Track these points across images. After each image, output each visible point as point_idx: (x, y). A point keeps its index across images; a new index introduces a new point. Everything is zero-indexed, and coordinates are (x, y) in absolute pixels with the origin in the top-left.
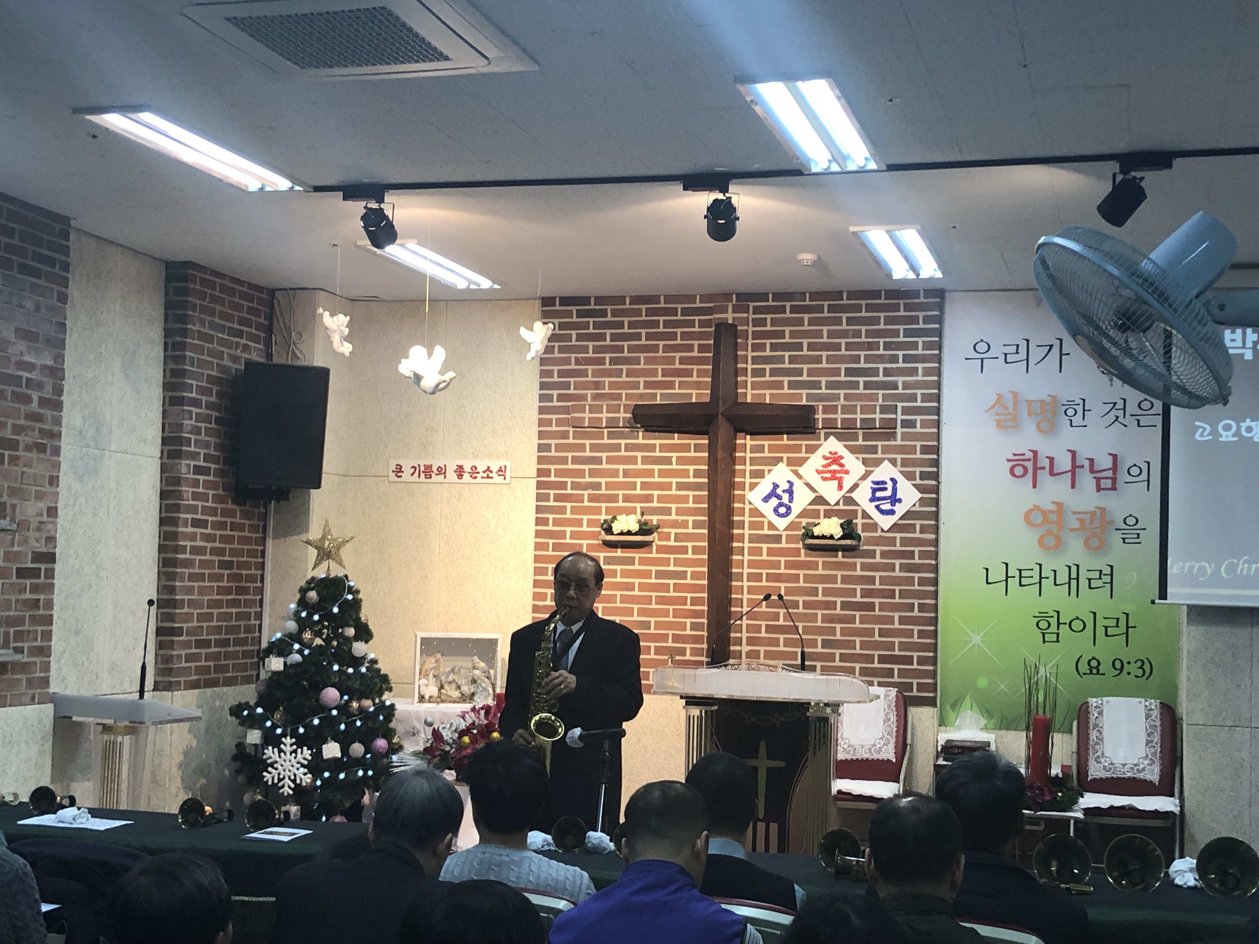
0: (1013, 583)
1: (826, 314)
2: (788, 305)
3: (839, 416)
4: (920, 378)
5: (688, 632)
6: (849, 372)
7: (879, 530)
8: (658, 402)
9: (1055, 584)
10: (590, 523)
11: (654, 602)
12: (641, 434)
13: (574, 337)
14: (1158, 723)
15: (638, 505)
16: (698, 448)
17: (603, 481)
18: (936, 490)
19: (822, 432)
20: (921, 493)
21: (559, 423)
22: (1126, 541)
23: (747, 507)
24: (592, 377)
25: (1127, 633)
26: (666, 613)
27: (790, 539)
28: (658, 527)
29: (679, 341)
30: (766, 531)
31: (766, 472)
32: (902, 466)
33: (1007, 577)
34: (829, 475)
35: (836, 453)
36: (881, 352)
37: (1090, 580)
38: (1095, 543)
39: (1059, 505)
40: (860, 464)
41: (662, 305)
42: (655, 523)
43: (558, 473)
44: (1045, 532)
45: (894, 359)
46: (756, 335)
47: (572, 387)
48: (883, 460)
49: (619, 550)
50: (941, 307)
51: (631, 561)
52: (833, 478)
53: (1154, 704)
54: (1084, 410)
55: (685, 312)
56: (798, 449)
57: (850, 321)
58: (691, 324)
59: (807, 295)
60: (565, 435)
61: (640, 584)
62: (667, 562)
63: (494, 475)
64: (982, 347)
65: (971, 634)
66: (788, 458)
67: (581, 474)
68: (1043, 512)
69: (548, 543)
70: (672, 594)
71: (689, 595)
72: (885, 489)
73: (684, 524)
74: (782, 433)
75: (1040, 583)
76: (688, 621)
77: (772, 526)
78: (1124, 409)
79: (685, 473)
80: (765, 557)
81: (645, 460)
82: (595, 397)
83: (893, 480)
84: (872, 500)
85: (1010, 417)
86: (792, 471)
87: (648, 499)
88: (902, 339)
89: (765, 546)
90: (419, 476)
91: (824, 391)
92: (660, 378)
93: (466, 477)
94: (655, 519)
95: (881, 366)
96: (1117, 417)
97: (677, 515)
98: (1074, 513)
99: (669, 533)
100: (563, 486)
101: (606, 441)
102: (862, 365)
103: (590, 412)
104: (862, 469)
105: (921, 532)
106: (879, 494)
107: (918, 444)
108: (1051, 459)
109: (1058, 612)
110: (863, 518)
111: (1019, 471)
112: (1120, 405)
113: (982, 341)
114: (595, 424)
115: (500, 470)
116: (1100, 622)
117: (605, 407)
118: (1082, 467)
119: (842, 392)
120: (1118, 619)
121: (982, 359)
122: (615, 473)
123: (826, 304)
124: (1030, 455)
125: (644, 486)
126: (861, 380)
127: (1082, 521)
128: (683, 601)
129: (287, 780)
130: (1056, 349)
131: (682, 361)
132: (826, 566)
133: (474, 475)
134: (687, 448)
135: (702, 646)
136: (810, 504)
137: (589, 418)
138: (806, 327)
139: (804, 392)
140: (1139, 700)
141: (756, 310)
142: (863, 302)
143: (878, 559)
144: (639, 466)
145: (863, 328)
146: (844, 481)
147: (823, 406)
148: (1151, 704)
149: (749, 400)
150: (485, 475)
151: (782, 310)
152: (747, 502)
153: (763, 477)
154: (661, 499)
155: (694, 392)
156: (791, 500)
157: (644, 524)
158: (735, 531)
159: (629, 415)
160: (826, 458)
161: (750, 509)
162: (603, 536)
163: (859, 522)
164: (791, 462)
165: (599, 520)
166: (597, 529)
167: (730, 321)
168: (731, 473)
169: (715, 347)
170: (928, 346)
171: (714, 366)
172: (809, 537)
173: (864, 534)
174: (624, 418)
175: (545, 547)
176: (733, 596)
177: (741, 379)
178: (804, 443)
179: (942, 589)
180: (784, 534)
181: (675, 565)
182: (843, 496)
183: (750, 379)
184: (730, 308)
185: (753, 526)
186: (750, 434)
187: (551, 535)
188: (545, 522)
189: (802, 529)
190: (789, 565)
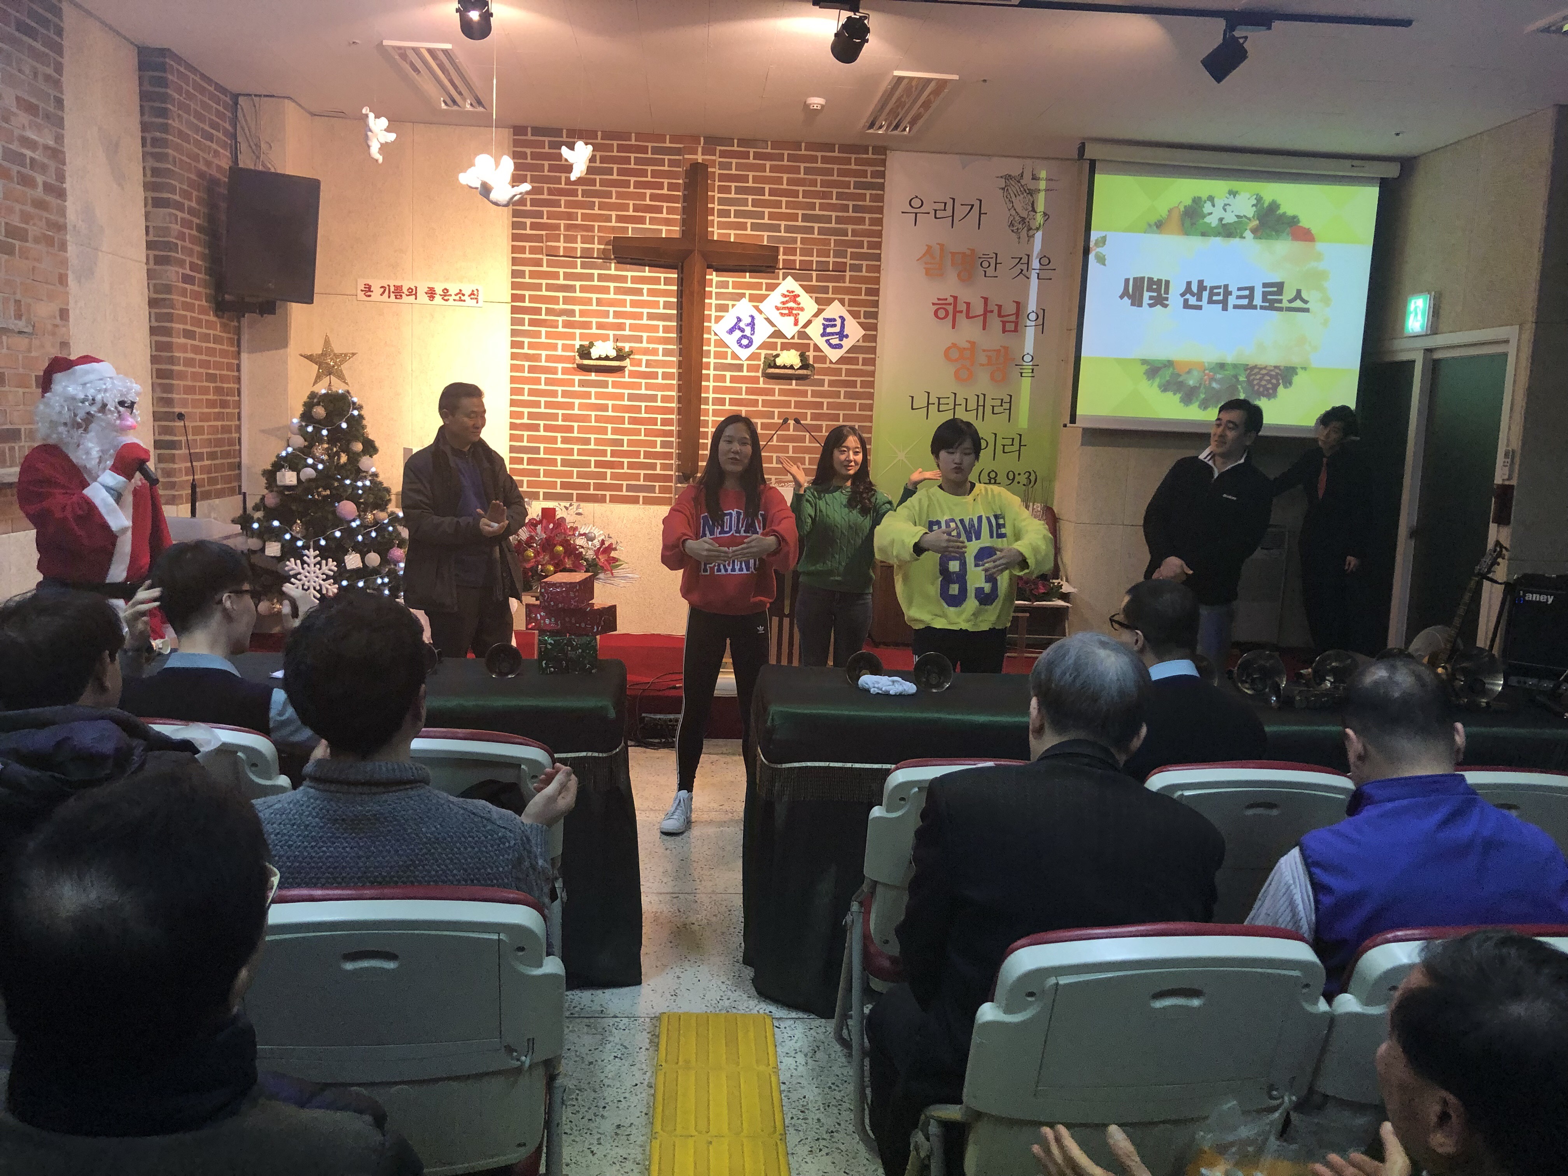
0: (933, 409)
1: (785, 163)
2: (752, 151)
3: (798, 258)
4: (867, 227)
5: (658, 449)
6: (805, 218)
7: (828, 361)
8: (630, 236)
9: (966, 410)
10: (565, 348)
11: (626, 422)
12: (613, 265)
13: (546, 168)
15: (611, 333)
16: (667, 281)
17: (577, 308)
18: (874, 327)
19: (781, 272)
20: (865, 330)
21: (533, 250)
22: (1023, 375)
23: (713, 338)
24: (565, 208)
25: (1019, 450)
26: (637, 432)
27: (751, 368)
28: (631, 352)
29: (649, 179)
30: (729, 361)
31: (730, 307)
32: (849, 306)
33: (928, 404)
34: (786, 312)
35: (793, 292)
36: (834, 201)
37: (993, 407)
38: (999, 376)
39: (973, 344)
40: (812, 302)
41: (633, 142)
42: (627, 350)
43: (533, 299)
44: (961, 366)
45: (845, 208)
46: (722, 178)
47: (545, 217)
48: (833, 300)
49: (593, 374)
50: (884, 163)
51: (605, 384)
52: (789, 315)
54: (996, 263)
55: (655, 151)
56: (758, 286)
57: (807, 171)
58: (662, 163)
59: (769, 143)
61: (613, 405)
62: (638, 386)
63: (466, 298)
64: (916, 203)
65: (897, 451)
67: (555, 300)
68: (959, 348)
69: (524, 365)
70: (644, 415)
71: (659, 417)
72: (835, 326)
73: (655, 352)
74: (745, 272)
75: (955, 408)
76: (659, 440)
77: (735, 356)
78: (1027, 264)
79: (656, 305)
80: (728, 383)
81: (618, 291)
82: (568, 227)
83: (841, 318)
84: (823, 335)
85: (937, 266)
86: (754, 306)
87: (621, 327)
88: (852, 190)
89: (728, 374)
90: (389, 297)
91: (783, 234)
92: (631, 213)
93: (438, 299)
94: (627, 346)
95: (834, 215)
96: (1022, 270)
97: (648, 343)
98: (984, 351)
99: (641, 360)
100: (538, 311)
101: (579, 270)
102: (817, 212)
103: (564, 242)
104: (815, 307)
105: (863, 365)
106: (829, 330)
107: (864, 287)
108: (968, 304)
110: (814, 351)
111: (942, 313)
112: (1025, 260)
113: (916, 197)
114: (570, 254)
115: (472, 294)
116: (1000, 442)
117: (579, 237)
118: (992, 312)
119: (799, 236)
120: (1013, 439)
121: (916, 214)
122: (589, 302)
123: (786, 153)
124: (951, 300)
125: (617, 315)
126: (816, 226)
127: (989, 358)
128: (654, 421)
129: (312, 590)
130: (977, 207)
131: (653, 197)
132: (782, 392)
133: (446, 298)
134: (657, 281)
135: (671, 462)
136: (769, 337)
137: (564, 247)
138: (768, 174)
139: (766, 234)
141: (723, 154)
142: (819, 154)
143: (826, 388)
144: (612, 296)
145: (819, 178)
146: (800, 317)
147: (784, 247)
149: (715, 238)
150: (457, 298)
151: (746, 156)
152: (713, 333)
153: (727, 311)
154: (633, 327)
155: (664, 228)
156: (753, 333)
157: (619, 350)
158: (704, 360)
159: (602, 247)
160: (785, 296)
161: (715, 340)
162: (578, 360)
163: (811, 354)
164: (752, 298)
165: (574, 345)
166: (573, 354)
167: (700, 161)
168: (703, 306)
169: (687, 186)
170: (874, 198)
171: (685, 204)
172: (770, 367)
173: (815, 365)
174: (598, 249)
175: (520, 368)
176: (702, 418)
177: (710, 218)
178: (764, 281)
179: (875, 413)
180: (745, 363)
181: (646, 389)
182: (798, 331)
183: (716, 219)
184: (700, 149)
185: (718, 355)
186: (717, 270)
187: (527, 357)
188: (520, 345)
189: (763, 359)
190: (749, 391)
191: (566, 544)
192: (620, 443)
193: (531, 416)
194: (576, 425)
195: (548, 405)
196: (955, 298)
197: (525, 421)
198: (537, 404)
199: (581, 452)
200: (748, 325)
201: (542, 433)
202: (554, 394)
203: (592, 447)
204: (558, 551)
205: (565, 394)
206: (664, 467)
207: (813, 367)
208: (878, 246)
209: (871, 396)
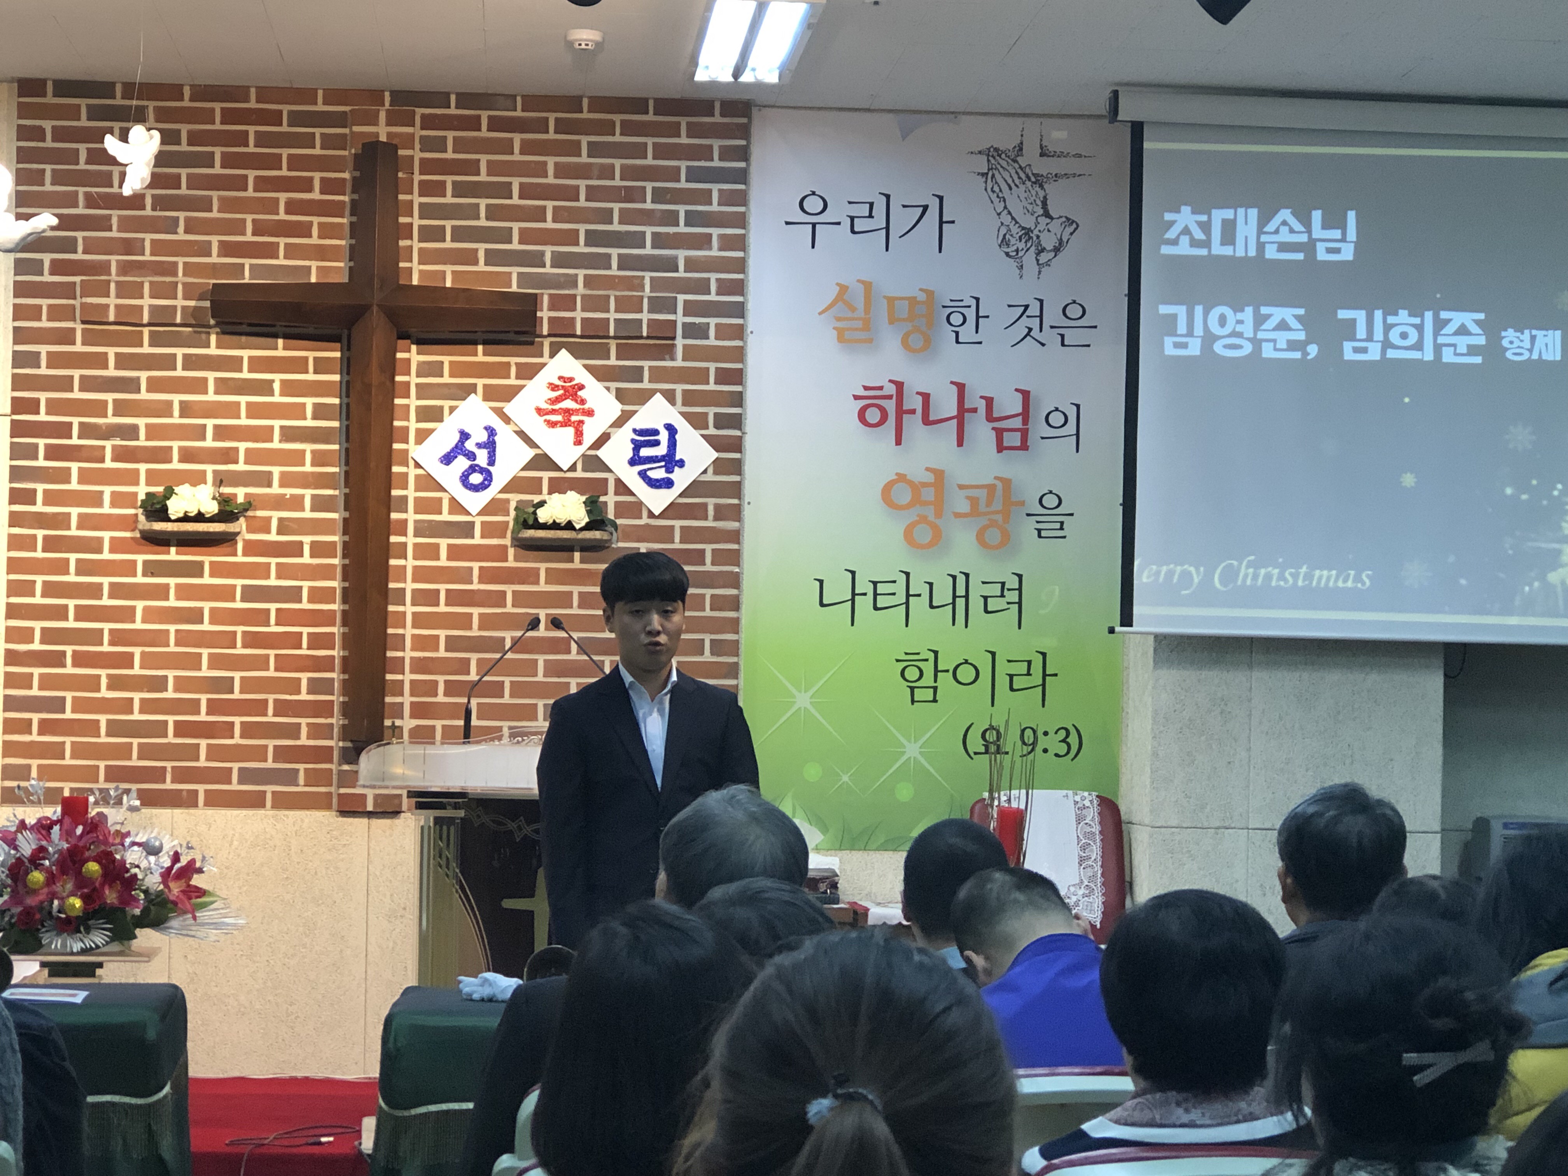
0: (864, 604)
1: (552, 135)
2: (485, 115)
3: (579, 315)
4: (715, 252)
5: (304, 696)
6: (593, 238)
7: (645, 514)
8: (246, 281)
9: (931, 606)
10: (118, 500)
11: (239, 643)
12: (213, 338)
13: (83, 156)
14: (1096, 829)
15: (209, 469)
16: (321, 366)
17: (141, 422)
18: (737, 445)
19: (546, 343)
20: (717, 451)
21: (55, 313)
22: (1043, 534)
23: (412, 472)
24: (119, 231)
25: (1044, 685)
26: (262, 663)
27: (489, 530)
28: (249, 505)
29: (284, 172)
30: (445, 516)
31: (446, 411)
32: (684, 404)
33: (854, 594)
34: (559, 418)
35: (571, 379)
36: (649, 205)
37: (986, 598)
38: (993, 536)
39: (939, 475)
40: (611, 398)
41: (253, 104)
42: (240, 499)
43: (54, 407)
44: (916, 518)
45: (671, 219)
46: (427, 167)
47: (80, 249)
48: (652, 393)
49: (173, 550)
50: (745, 132)
51: (196, 570)
52: (565, 424)
53: (1088, 799)
54: (978, 317)
55: (296, 119)
56: (502, 371)
57: (595, 150)
58: (309, 141)
59: (519, 99)
60: (67, 337)
61: (212, 610)
62: (263, 571)
64: (813, 205)
65: (794, 691)
66: (485, 386)
67: (99, 409)
68: (911, 483)
69: (34, 537)
70: (274, 629)
71: (305, 630)
72: (657, 443)
73: (296, 503)
74: (475, 343)
75: (907, 603)
76: (304, 677)
77: (456, 507)
78: (1041, 317)
79: (298, 411)
80: (443, 561)
81: (223, 386)
82: (125, 268)
83: (671, 430)
84: (633, 462)
85: (859, 324)
86: (494, 409)
87: (229, 456)
88: (683, 184)
89: (444, 543)
91: (548, 270)
92: (249, 237)
94: (241, 494)
95: (649, 230)
96: (1030, 330)
97: (282, 485)
98: (961, 487)
99: (268, 520)
100: (64, 430)
101: (146, 349)
102: (616, 227)
103: (118, 296)
104: (616, 409)
105: (716, 519)
106: (645, 452)
107: (712, 367)
108: (926, 397)
109: (936, 653)
110: (617, 493)
111: (873, 416)
112: (1034, 310)
113: (814, 193)
114: (128, 319)
116: (1003, 669)
117: (147, 287)
118: (975, 410)
119: (581, 273)
120: (1029, 663)
121: (814, 225)
122: (165, 409)
123: (552, 117)
124: (891, 389)
125: (221, 433)
126: (615, 253)
127: (974, 501)
128: (295, 641)
130: (934, 211)
131: (292, 207)
132: (553, 577)
134: (300, 365)
135: (329, 721)
136: (524, 469)
137: (117, 306)
138: (517, 157)
139: (515, 271)
140: (1064, 792)
141: (428, 123)
142: (617, 118)
144: (211, 396)
145: (618, 163)
146: (585, 428)
147: (550, 295)
148: (1083, 799)
149: (415, 282)
151: (474, 124)
152: (411, 463)
153: (440, 420)
154: (252, 457)
155: (314, 265)
156: (492, 462)
157: (225, 501)
158: (394, 516)
159: (192, 303)
160: (553, 387)
161: (417, 477)
162: (143, 523)
163: (610, 499)
164: (490, 394)
165: (135, 494)
166: (132, 511)
167: (383, 138)
168: (390, 412)
169: (357, 185)
170: (727, 199)
171: (354, 219)
172: (526, 525)
173: (619, 522)
174: (184, 308)
175: (29, 543)
176: (390, 631)
177: (402, 243)
178: (513, 360)
179: (745, 615)
180: (478, 521)
181: (279, 577)
182: (583, 455)
183: (416, 245)
184: (382, 116)
185: (422, 506)
186: (419, 342)
187: (41, 521)
188: (29, 497)
189: (513, 513)
190: (487, 576)
191: (107, 860)
192: (227, 685)
193: (48, 636)
194: (137, 651)
195: (82, 614)
196: (899, 386)
197: (36, 646)
198: (61, 613)
199: (147, 706)
200: (479, 446)
201: (69, 669)
202: (95, 591)
203: (170, 694)
204: (88, 871)
205: (116, 591)
206: (316, 731)
207: (615, 526)
208: (739, 287)
209: (735, 581)
